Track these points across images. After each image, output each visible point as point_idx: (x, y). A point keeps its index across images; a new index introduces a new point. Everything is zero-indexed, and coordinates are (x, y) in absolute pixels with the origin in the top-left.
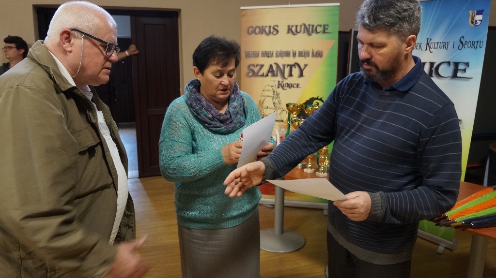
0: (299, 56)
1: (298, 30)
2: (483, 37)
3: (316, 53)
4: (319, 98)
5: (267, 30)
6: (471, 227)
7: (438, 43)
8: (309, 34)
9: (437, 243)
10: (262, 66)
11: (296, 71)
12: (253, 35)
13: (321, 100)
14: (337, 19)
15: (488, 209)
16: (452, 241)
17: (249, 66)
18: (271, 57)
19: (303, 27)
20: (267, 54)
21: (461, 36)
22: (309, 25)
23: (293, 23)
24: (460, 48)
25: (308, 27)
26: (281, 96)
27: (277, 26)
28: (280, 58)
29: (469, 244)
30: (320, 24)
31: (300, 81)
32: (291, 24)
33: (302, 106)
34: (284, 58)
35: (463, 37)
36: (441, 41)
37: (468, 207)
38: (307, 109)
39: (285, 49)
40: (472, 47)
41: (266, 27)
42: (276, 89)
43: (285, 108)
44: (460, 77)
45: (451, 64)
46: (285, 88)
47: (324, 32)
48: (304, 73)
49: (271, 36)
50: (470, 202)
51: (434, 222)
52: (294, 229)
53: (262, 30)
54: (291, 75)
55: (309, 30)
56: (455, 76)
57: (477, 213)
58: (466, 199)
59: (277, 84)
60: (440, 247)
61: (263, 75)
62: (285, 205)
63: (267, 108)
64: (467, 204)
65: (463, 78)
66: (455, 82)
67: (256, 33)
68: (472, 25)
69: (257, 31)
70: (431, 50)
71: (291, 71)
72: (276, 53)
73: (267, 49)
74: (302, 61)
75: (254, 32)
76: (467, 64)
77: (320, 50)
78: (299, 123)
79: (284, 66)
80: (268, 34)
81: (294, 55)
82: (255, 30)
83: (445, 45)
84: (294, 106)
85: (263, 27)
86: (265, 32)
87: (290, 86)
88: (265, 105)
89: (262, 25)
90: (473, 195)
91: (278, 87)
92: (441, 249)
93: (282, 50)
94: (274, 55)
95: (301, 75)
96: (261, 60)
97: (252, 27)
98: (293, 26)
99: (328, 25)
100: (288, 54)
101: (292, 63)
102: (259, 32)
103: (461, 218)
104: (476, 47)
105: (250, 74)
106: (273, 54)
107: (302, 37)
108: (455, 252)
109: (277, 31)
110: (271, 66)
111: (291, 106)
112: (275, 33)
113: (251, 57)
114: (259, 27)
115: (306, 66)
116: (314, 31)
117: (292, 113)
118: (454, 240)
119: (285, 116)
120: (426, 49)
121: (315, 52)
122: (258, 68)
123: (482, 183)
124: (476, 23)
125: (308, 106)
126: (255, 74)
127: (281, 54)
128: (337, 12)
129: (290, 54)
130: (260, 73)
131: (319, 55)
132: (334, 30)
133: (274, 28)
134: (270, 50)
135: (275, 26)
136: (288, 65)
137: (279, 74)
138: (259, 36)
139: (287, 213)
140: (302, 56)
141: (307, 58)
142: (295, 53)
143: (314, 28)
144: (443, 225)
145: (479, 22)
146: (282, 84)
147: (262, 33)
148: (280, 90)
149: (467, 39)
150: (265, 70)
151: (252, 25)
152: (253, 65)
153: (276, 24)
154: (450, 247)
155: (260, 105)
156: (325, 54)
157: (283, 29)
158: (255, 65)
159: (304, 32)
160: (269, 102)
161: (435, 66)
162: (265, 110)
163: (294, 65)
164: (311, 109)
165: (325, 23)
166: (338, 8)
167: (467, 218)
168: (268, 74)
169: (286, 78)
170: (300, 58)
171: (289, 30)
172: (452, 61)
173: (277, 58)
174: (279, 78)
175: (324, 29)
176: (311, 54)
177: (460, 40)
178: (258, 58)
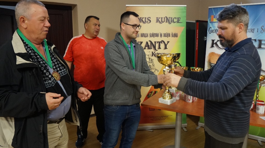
1: (163, 21)
5: (144, 20)
8: (170, 23)
9: (256, 139)
10: (141, 43)
11: (162, 46)
13: (178, 62)
14: (185, 14)
18: (147, 37)
19: (165, 19)
20: (144, 35)
22: (169, 18)
24: (262, 32)
25: (168, 19)
27: (150, 18)
28: (153, 37)
30: (175, 17)
31: (165, 51)
32: (159, 17)
34: (155, 37)
35: (263, 26)
41: (143, 18)
44: (263, 48)
47: (178, 22)
48: (167, 46)
49: (146, 24)
54: (159, 48)
56: (259, 47)
59: (151, 53)
71: (159, 45)
72: (150, 35)
73: (145, 32)
74: (166, 39)
77: (176, 33)
79: (155, 42)
81: (161, 36)
83: (252, 31)
85: (141, 18)
86: (143, 21)
89: (141, 17)
91: (152, 56)
93: (154, 33)
94: (149, 36)
95: (166, 48)
96: (141, 39)
98: (159, 18)
100: (157, 35)
101: (160, 41)
106: (148, 35)
107: (165, 24)
109: (150, 21)
110: (147, 43)
112: (149, 22)
115: (168, 42)
121: (173, 34)
127: (153, 35)
128: (185, 11)
129: (158, 35)
131: (175, 35)
132: (184, 21)
133: (148, 19)
135: (148, 18)
136: (158, 42)
137: (152, 48)
140: (166, 36)
141: (168, 37)
142: (162, 35)
143: (172, 20)
146: (154, 54)
150: (143, 45)
156: (179, 35)
157: (153, 20)
163: (161, 42)
165: (178, 17)
166: (186, 8)
168: (145, 47)
169: (157, 50)
170: (165, 37)
171: (158, 21)
172: (257, 39)
173: (151, 37)
174: (152, 50)
175: (178, 20)
176: (171, 35)
177: (262, 28)
178: (139, 38)
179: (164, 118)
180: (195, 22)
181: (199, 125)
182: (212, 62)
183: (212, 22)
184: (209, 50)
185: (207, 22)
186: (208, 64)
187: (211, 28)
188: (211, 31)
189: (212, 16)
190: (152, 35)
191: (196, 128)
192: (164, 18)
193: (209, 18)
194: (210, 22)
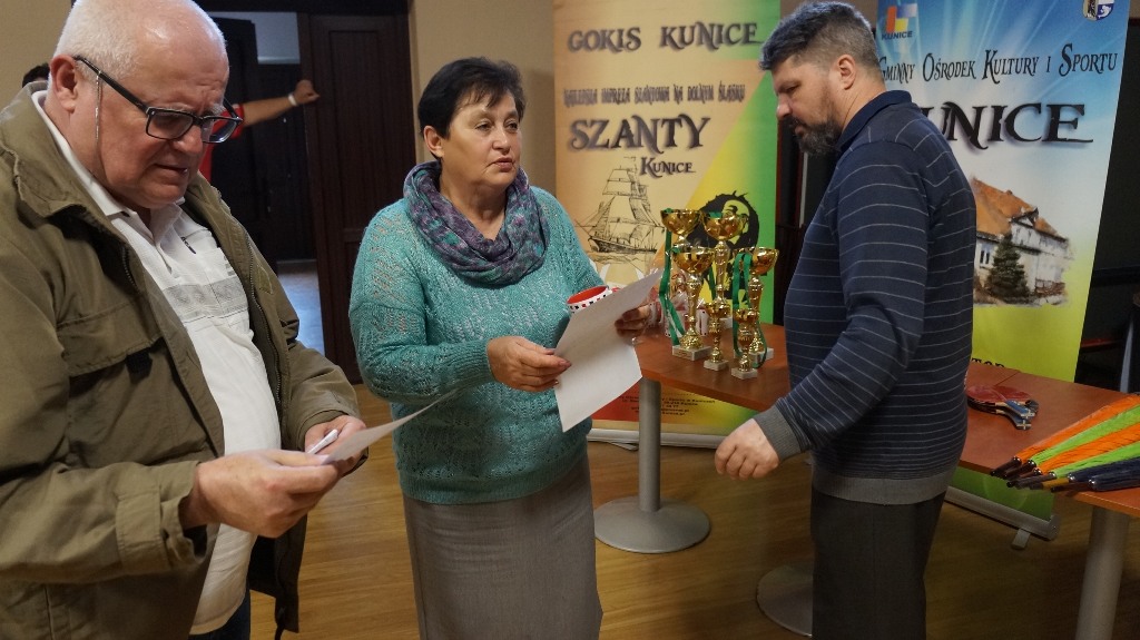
0: (689, 99)
1: (687, 39)
2: (1118, 44)
3: (729, 91)
4: (737, 195)
5: (614, 38)
6: (1090, 488)
7: (1011, 60)
8: (713, 47)
9: (1015, 523)
10: (605, 123)
11: (682, 134)
12: (582, 51)
13: (741, 199)
14: (775, 8)
15: (1131, 446)
16: (1048, 519)
17: (574, 125)
18: (623, 101)
19: (697, 30)
20: (616, 96)
21: (1065, 41)
22: (712, 26)
23: (674, 20)
24: (1064, 71)
25: (708, 29)
26: (650, 192)
27: (638, 30)
28: (646, 104)
29: (1087, 524)
30: (736, 21)
31: (692, 156)
32: (669, 24)
33: (698, 215)
34: (655, 104)
35: (1070, 46)
36: (1019, 56)
37: (1082, 442)
38: (709, 222)
39: (655, 84)
40: (1091, 69)
41: (612, 32)
42: (637, 177)
43: (659, 219)
44: (1065, 140)
45: (1044, 108)
46: (658, 174)
47: (747, 41)
48: (702, 139)
49: (624, 54)
50: (1087, 431)
51: (1005, 478)
52: (684, 498)
53: (603, 40)
54: (671, 143)
55: (712, 37)
56: (1051, 137)
57: (1105, 454)
58: (1077, 423)
59: (639, 163)
60: (1019, 532)
61: (606, 146)
62: (663, 443)
63: (618, 220)
64: (1081, 434)
65: (1070, 140)
66: (1054, 151)
67: (589, 48)
68: (1090, 15)
69: (592, 41)
70: (997, 78)
71: (671, 133)
72: (636, 93)
73: (616, 83)
74: (695, 110)
75: (584, 44)
76: (1080, 109)
77: (739, 83)
78: (690, 256)
79: (655, 121)
80: (616, 50)
81: (678, 96)
82: (587, 42)
83: (1028, 66)
84: (679, 216)
85: (604, 32)
86: (610, 43)
87: (670, 168)
88: (613, 214)
89: (604, 27)
90: (1094, 415)
91: (643, 173)
92: (1022, 536)
93: (650, 85)
94: (632, 97)
95: (695, 143)
96: (602, 110)
97: (580, 33)
98: (673, 29)
99: (755, 25)
100: (662, 95)
101: (674, 115)
102: (596, 46)
103: (1065, 467)
104: (1099, 68)
105: (577, 144)
106: (628, 94)
107: (696, 53)
108: (1056, 542)
109: (638, 42)
111: (674, 216)
112: (632, 45)
113: (580, 103)
114: (595, 33)
115: (705, 120)
116: (724, 40)
117: (676, 232)
118: (1052, 517)
119: (659, 239)
120: (985, 77)
121: (726, 88)
122: (596, 127)
123: (1115, 386)
124: (1100, 13)
125: (712, 214)
126: (589, 144)
127: (649, 95)
129: (667, 93)
130: (601, 141)
131: (735, 94)
133: (629, 35)
134: (622, 87)
135: (633, 29)
136: (664, 121)
137: (643, 143)
138: (596, 53)
139: (669, 462)
140: (696, 99)
141: (707, 102)
142: (681, 93)
143: (724, 32)
144: (1026, 485)
145: (1106, 10)
146: (651, 165)
147: (603, 47)
148: (647, 179)
149: (1080, 49)
150: (610, 133)
151: (581, 29)
152: (584, 122)
153: (635, 25)
154: (1043, 534)
155: (600, 215)
156: (749, 92)
157: (650, 37)
158: (589, 122)
159: (700, 43)
160: (621, 208)
161: (1006, 114)
162: (613, 225)
163: (678, 120)
164: (719, 221)
165: (749, 20)
167: (1080, 468)
168: (618, 142)
169: (661, 150)
170: (692, 103)
171: (666, 38)
172: (1045, 103)
173: (639, 105)
174: (644, 152)
175: (747, 34)
176: (716, 94)
177: (1063, 52)
178: (595, 106)
179: (680, 407)
183: (890, 36)
189: (892, 10)
190: (645, 94)
192: (693, 28)
193: (879, 18)
194: (883, 37)
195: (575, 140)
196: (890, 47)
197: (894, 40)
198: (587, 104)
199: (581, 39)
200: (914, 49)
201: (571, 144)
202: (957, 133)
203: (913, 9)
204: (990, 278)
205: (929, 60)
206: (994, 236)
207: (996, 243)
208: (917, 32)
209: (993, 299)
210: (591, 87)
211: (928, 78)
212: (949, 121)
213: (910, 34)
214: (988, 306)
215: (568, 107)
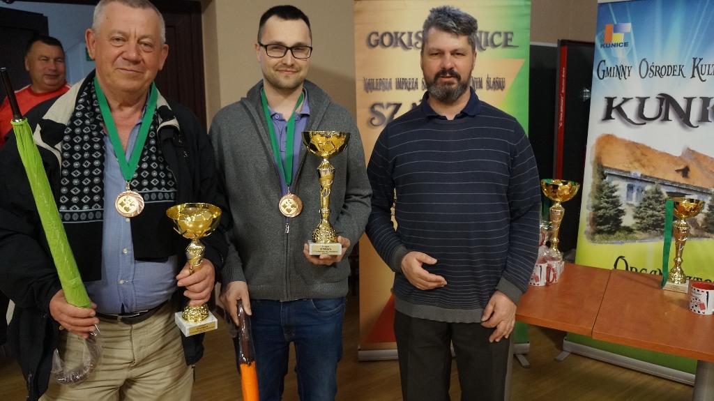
3: (494, 82)
5: (405, 39)
8: (481, 49)
10: (398, 106)
12: (379, 48)
14: (526, 22)
17: (373, 107)
18: (413, 88)
20: (407, 85)
30: (498, 30)
41: (403, 34)
47: (506, 45)
53: (395, 39)
67: (383, 45)
69: (386, 40)
70: (703, 77)
73: (407, 74)
75: (380, 42)
77: (500, 76)
80: (405, 47)
82: (382, 40)
85: (396, 33)
86: (402, 42)
89: (396, 30)
94: (420, 85)
96: (396, 95)
97: (377, 33)
99: (512, 33)
102: (391, 44)
105: (375, 121)
106: (416, 83)
113: (377, 89)
114: (390, 34)
116: (489, 44)
121: (492, 80)
122: (391, 109)
128: (528, 11)
131: (498, 85)
132: (523, 41)
133: (417, 36)
134: (411, 78)
135: (418, 32)
138: (390, 49)
143: (489, 38)
147: (396, 45)
151: (375, 30)
152: (381, 105)
156: (508, 84)
158: (385, 104)
165: (507, 30)
166: (530, 3)
175: (506, 40)
176: (484, 84)
178: (390, 91)
180: (555, 45)
181: (565, 348)
182: (605, 165)
183: (608, 45)
184: (597, 128)
185: (593, 45)
186: (594, 169)
187: (604, 61)
188: (604, 71)
189: (609, 27)
191: (558, 358)
193: (598, 32)
194: (602, 46)
195: (373, 118)
196: (609, 54)
197: (612, 49)
198: (384, 90)
199: (378, 38)
200: (630, 54)
201: (371, 121)
202: (671, 115)
203: (628, 27)
204: (705, 219)
205: (644, 63)
206: (707, 189)
207: (710, 194)
208: (632, 42)
209: (709, 234)
210: (385, 78)
211: (643, 75)
212: (664, 107)
213: (626, 44)
214: (705, 239)
215: (367, 92)
